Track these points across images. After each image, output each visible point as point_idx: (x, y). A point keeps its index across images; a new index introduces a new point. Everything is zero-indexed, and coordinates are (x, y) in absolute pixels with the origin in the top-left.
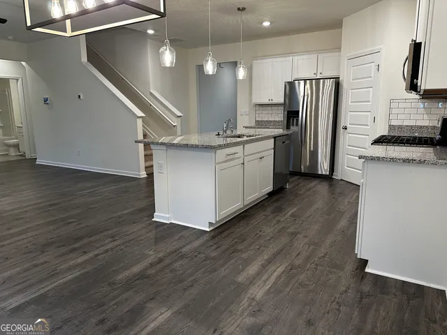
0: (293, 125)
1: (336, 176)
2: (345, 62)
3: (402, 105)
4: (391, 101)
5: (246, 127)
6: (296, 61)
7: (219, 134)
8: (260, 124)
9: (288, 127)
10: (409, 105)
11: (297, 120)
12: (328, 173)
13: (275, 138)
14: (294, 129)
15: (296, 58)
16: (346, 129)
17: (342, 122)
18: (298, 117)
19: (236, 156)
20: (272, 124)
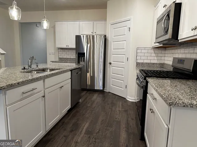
0: (81, 61)
1: (106, 90)
2: (109, 26)
3: (143, 51)
4: (137, 49)
5: (53, 62)
6: (81, 25)
7: (24, 69)
8: (62, 60)
9: (79, 62)
10: (146, 51)
11: (84, 58)
12: (102, 89)
13: (71, 71)
14: (82, 63)
15: (81, 23)
16: (111, 64)
17: (109, 60)
18: (84, 56)
19: (35, 91)
20: (69, 60)
